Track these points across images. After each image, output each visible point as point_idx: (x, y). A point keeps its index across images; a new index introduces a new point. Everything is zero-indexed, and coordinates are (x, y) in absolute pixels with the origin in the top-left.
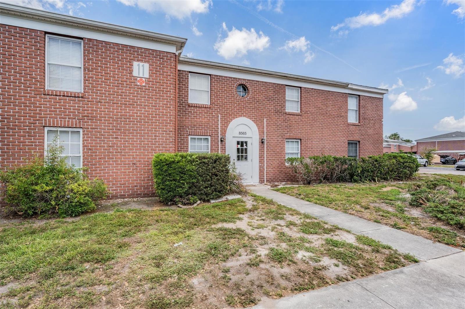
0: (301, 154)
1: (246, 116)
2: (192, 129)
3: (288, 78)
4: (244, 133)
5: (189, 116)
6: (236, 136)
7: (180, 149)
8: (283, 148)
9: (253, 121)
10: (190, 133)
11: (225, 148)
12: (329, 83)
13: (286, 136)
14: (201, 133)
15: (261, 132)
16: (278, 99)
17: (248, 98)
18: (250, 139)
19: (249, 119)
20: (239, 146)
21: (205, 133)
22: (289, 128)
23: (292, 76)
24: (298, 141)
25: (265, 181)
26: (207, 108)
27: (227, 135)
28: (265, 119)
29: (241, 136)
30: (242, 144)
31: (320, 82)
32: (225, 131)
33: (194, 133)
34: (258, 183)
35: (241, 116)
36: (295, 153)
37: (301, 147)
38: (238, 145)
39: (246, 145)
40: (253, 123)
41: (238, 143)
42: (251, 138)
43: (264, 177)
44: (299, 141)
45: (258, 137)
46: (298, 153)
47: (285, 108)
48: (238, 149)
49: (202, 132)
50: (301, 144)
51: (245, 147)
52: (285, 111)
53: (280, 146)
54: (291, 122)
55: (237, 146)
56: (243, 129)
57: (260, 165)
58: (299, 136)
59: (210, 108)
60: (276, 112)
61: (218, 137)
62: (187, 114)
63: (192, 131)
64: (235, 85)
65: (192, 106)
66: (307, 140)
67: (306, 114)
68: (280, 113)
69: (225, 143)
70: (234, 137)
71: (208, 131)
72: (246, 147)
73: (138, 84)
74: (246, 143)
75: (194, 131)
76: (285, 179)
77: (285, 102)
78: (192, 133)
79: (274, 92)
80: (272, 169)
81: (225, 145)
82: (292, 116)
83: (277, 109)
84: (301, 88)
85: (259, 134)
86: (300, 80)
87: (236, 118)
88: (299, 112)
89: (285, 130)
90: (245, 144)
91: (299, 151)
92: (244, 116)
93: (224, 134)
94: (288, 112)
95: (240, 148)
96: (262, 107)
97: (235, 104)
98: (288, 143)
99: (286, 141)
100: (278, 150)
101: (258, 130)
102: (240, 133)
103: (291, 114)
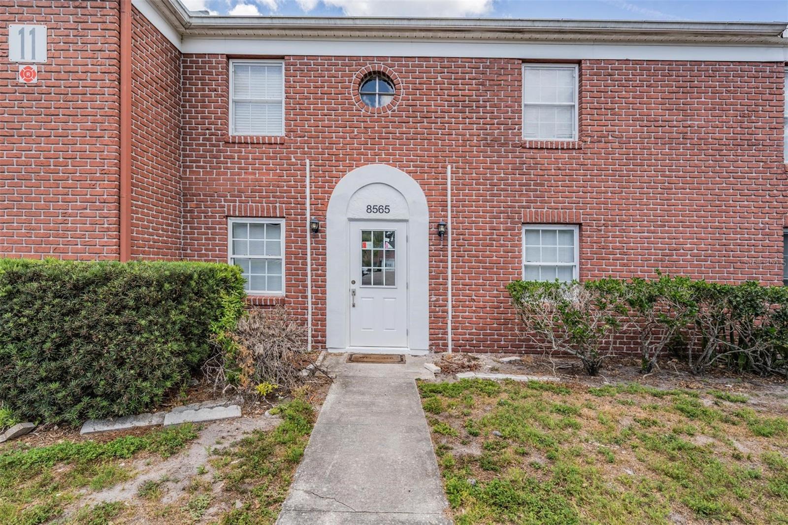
0: (581, 269)
1: (387, 161)
2: (235, 201)
3: (527, 36)
4: (386, 209)
5: (227, 168)
6: (357, 217)
7: (203, 252)
8: (513, 254)
9: (409, 173)
10: (229, 210)
11: (324, 249)
12: (696, 34)
13: (525, 216)
14: (257, 210)
15: (437, 205)
16: (495, 106)
17: (396, 108)
18: (404, 224)
19: (397, 169)
20: (370, 246)
21: (268, 209)
22: (536, 190)
23: (539, 26)
24: (572, 232)
25: (450, 347)
26: (274, 146)
27: (328, 214)
28: (449, 167)
29: (372, 216)
30: (379, 237)
32: (325, 205)
33: (240, 211)
34: (427, 352)
35: (373, 161)
36: (561, 268)
37: (581, 247)
38: (367, 243)
39: (392, 244)
40: (410, 179)
41: (366, 236)
42: (406, 221)
43: (446, 333)
44: (576, 230)
45: (427, 219)
46: (571, 268)
47: (520, 129)
48: (365, 253)
49: (262, 207)
50: (581, 241)
51: (386, 247)
52: (520, 139)
53: (502, 246)
54: (541, 172)
55: (364, 246)
56: (378, 196)
57: (434, 298)
58: (573, 213)
59: (283, 144)
60: (488, 145)
61: (305, 219)
62: (222, 162)
63: (234, 207)
64: (354, 77)
65: (234, 143)
66: (606, 225)
67: (602, 145)
68: (502, 145)
69: (324, 237)
70: (351, 220)
71: (278, 205)
72: (390, 247)
73: (21, 80)
74: (390, 235)
75: (240, 207)
76: (520, 346)
77: (520, 112)
78: (234, 211)
79: (483, 84)
80: (475, 312)
81: (324, 243)
82: (545, 153)
83: (492, 134)
84: (579, 62)
85: (430, 211)
86: (572, 36)
87: (357, 166)
88: (576, 138)
89: (520, 196)
90: (388, 240)
91: (576, 262)
92: (381, 161)
93: (320, 213)
94: (530, 142)
95: (372, 249)
96: (440, 132)
97: (356, 129)
98: (533, 237)
99: (524, 228)
100: (494, 258)
101: (424, 200)
102: (369, 209)
103: (542, 148)
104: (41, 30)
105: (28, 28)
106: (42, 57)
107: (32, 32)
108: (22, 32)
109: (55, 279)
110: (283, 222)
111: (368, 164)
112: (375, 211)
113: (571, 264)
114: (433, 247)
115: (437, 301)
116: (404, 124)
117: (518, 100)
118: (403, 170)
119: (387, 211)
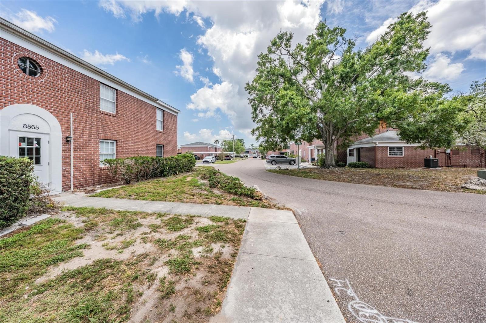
0: (116, 155)
1: (37, 104)
3: (103, 75)
4: (37, 127)
6: (16, 129)
8: (96, 150)
9: (51, 112)
13: (101, 137)
15: (66, 128)
16: (90, 95)
17: (42, 80)
18: (47, 136)
19: (44, 109)
20: (24, 145)
22: (104, 128)
23: (109, 76)
24: (113, 143)
25: (72, 187)
28: (72, 114)
29: (27, 130)
30: (30, 141)
31: (136, 91)
34: (61, 192)
35: (29, 102)
36: (110, 154)
37: (117, 148)
38: (23, 143)
39: (39, 144)
40: (51, 116)
41: (22, 140)
42: (48, 134)
43: (70, 182)
44: (115, 142)
45: (61, 134)
46: (113, 154)
47: (99, 106)
48: (22, 149)
50: (117, 146)
51: (35, 146)
52: (99, 110)
53: (93, 147)
54: (106, 122)
55: (20, 145)
56: (31, 120)
57: (64, 168)
58: (115, 137)
60: (88, 109)
64: (15, 55)
66: (123, 141)
67: (122, 117)
68: (93, 110)
70: (9, 130)
72: (37, 146)
74: (38, 141)
76: (99, 182)
77: (99, 100)
79: (85, 85)
80: (82, 172)
82: (107, 116)
83: (89, 105)
84: (117, 90)
85: (62, 131)
86: (116, 82)
87: (17, 103)
88: (115, 113)
89: (99, 129)
90: (36, 142)
91: (115, 152)
92: (34, 103)
94: (103, 111)
95: (26, 147)
96: (67, 98)
97: (16, 83)
98: (103, 144)
99: (100, 141)
100: (90, 151)
101: (60, 126)
102: (25, 126)
103: (106, 114)
111: (25, 103)
112: (29, 127)
114: (64, 147)
115: (65, 169)
116: (48, 90)
117: (99, 95)
118: (48, 111)
119: (37, 128)
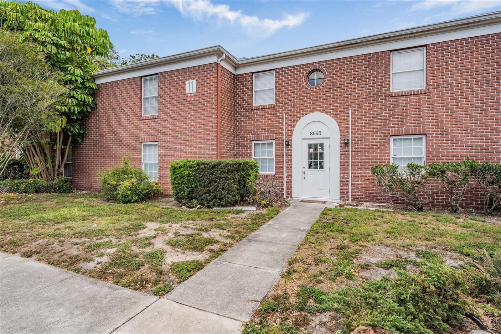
0: (426, 158)
1: (319, 111)
2: (255, 134)
4: (320, 133)
5: (252, 120)
6: (306, 138)
7: (243, 156)
8: (385, 152)
9: (330, 115)
10: (253, 138)
11: (291, 153)
13: (392, 132)
14: (264, 137)
15: (344, 129)
16: (375, 77)
17: (324, 85)
18: (328, 140)
19: (324, 114)
20: (312, 151)
21: (268, 137)
22: (398, 118)
23: (398, 34)
24: (422, 138)
25: (350, 199)
26: (270, 109)
27: (293, 137)
28: (350, 111)
29: (313, 137)
30: (315, 147)
32: (292, 133)
33: (257, 138)
34: (339, 201)
35: (313, 111)
37: (427, 147)
38: (311, 149)
39: (322, 149)
40: (331, 118)
41: (310, 146)
42: (329, 138)
43: (348, 192)
44: (424, 138)
45: (339, 136)
46: (421, 158)
47: (389, 87)
48: (310, 155)
49: (266, 136)
50: (427, 143)
51: (320, 151)
52: (389, 92)
53: (378, 148)
54: (402, 108)
55: (309, 151)
56: (315, 127)
57: (342, 175)
58: (421, 129)
59: (274, 108)
60: (371, 97)
61: (283, 140)
62: (250, 118)
63: (255, 136)
64: (305, 73)
65: (255, 109)
66: (442, 134)
67: (440, 89)
68: (379, 96)
69: (291, 147)
70: (303, 139)
71: (272, 134)
72: (321, 151)
73: (189, 100)
74: (322, 145)
75: (257, 137)
77: (389, 78)
78: (255, 138)
79: (368, 67)
80: (363, 181)
81: (291, 150)
82: (405, 98)
83: (374, 92)
84: (426, 46)
85: (341, 133)
87: (306, 114)
88: (424, 88)
89: (389, 122)
90: (321, 147)
91: (424, 155)
92: (317, 111)
93: (290, 137)
94: (395, 93)
95: (313, 152)
96: (346, 93)
97: (305, 97)
98: (397, 143)
99: (392, 138)
100: (374, 154)
101: (338, 127)
102: (312, 133)
103: (402, 96)
104: (195, 81)
105: (191, 81)
106: (195, 91)
107: (192, 83)
108: (189, 83)
109: (207, 164)
110: (274, 142)
111: (311, 113)
112: (314, 134)
113: (421, 156)
114: (342, 150)
115: (344, 176)
116: (328, 92)
117: (389, 72)
118: (327, 114)
119: (320, 134)
